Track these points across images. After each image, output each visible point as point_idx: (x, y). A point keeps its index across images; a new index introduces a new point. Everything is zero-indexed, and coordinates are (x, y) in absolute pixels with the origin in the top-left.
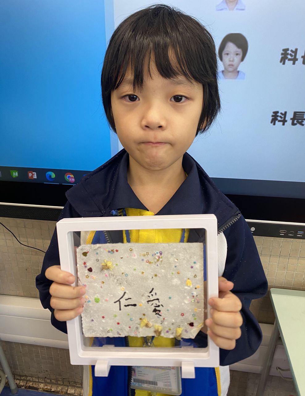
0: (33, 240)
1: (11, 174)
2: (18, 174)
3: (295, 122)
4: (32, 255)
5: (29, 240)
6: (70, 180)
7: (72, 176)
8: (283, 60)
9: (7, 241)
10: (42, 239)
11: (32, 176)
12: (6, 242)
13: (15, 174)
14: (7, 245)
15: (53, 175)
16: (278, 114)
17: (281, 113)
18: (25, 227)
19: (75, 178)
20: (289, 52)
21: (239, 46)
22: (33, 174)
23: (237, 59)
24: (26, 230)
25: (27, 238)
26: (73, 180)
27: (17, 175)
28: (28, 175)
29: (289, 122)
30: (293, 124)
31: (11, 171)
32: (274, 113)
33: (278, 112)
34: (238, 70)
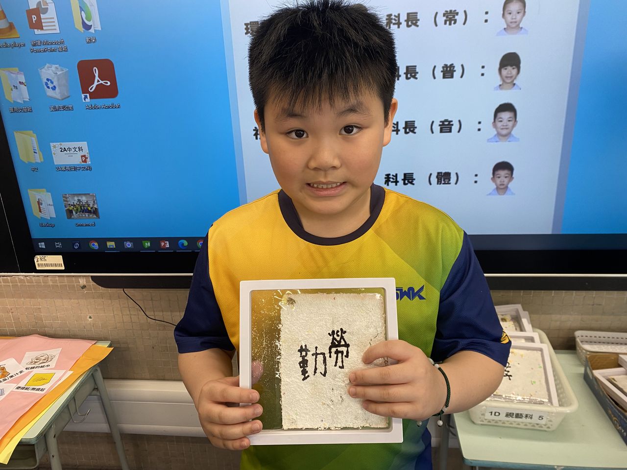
0: (161, 314)
1: (144, 245)
2: (151, 244)
3: (406, 182)
4: (159, 330)
5: (156, 313)
9: (132, 316)
10: (171, 311)
11: (165, 245)
12: (131, 318)
13: (147, 244)
14: (132, 321)
15: (186, 243)
16: (390, 176)
17: (393, 175)
18: (152, 300)
22: (165, 244)
24: (152, 302)
25: (154, 312)
27: (149, 244)
29: (401, 182)
30: (405, 184)
31: (143, 242)
32: (386, 175)
33: (389, 175)
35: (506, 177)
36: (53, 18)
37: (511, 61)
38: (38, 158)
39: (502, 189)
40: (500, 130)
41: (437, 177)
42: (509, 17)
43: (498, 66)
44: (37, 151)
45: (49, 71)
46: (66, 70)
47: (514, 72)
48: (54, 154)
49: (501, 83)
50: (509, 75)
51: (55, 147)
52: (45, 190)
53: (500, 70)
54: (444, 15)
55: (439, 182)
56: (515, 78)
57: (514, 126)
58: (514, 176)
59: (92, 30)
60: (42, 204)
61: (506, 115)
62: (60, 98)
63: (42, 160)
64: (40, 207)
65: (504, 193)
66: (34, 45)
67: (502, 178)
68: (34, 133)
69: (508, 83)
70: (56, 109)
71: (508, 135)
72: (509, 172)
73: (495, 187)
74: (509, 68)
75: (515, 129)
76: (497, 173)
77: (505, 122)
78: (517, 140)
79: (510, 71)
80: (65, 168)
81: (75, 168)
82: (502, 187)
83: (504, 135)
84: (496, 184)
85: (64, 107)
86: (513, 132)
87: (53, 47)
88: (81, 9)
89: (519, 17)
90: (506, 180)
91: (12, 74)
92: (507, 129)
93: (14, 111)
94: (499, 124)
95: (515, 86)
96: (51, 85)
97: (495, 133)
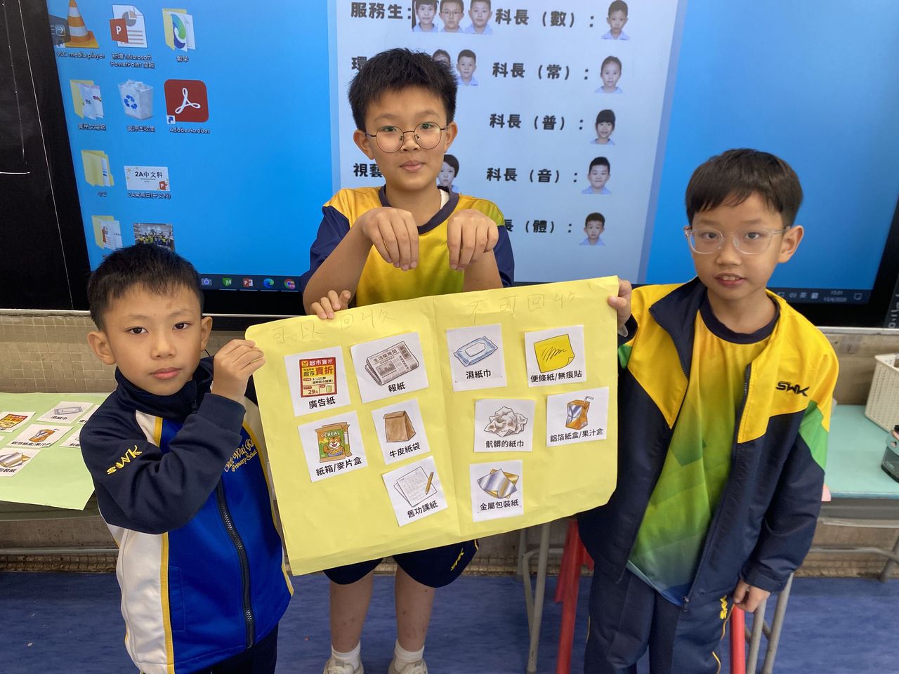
1: (224, 282)
2: (232, 282)
6: (290, 286)
7: (292, 282)
8: (489, 176)
11: (248, 284)
13: (228, 282)
15: (272, 282)
19: (295, 284)
20: (493, 171)
21: (451, 165)
22: (249, 282)
23: (451, 175)
26: (294, 286)
27: (230, 282)
28: (243, 283)
31: (224, 279)
34: (453, 184)
35: (598, 228)
36: (141, 32)
37: (606, 117)
38: (108, 181)
39: (594, 239)
40: (594, 183)
41: (534, 225)
42: (606, 77)
43: (595, 121)
44: (107, 174)
45: (130, 88)
46: (150, 88)
47: (610, 128)
48: (128, 178)
49: (597, 137)
50: (604, 131)
51: (129, 170)
52: (113, 217)
53: (597, 124)
54: (548, 69)
55: (536, 230)
56: (610, 134)
57: (607, 179)
58: (605, 227)
59: (185, 49)
60: (107, 233)
61: (600, 168)
62: (140, 118)
63: (113, 185)
64: (104, 237)
65: (595, 243)
66: (116, 58)
67: (594, 229)
68: (105, 153)
69: (603, 138)
70: (134, 130)
71: (602, 187)
72: (601, 223)
73: (587, 237)
74: (605, 124)
75: (608, 182)
76: (589, 223)
77: (599, 175)
78: (609, 192)
79: (605, 126)
80: (139, 195)
81: (151, 195)
82: (593, 237)
83: (598, 188)
84: (588, 235)
85: (144, 128)
86: (607, 185)
87: (138, 62)
88: (175, 25)
89: (615, 77)
90: (597, 231)
91: (86, 88)
92: (601, 181)
93: (84, 127)
94: (594, 177)
95: (610, 142)
96: (130, 103)
97: (590, 185)
